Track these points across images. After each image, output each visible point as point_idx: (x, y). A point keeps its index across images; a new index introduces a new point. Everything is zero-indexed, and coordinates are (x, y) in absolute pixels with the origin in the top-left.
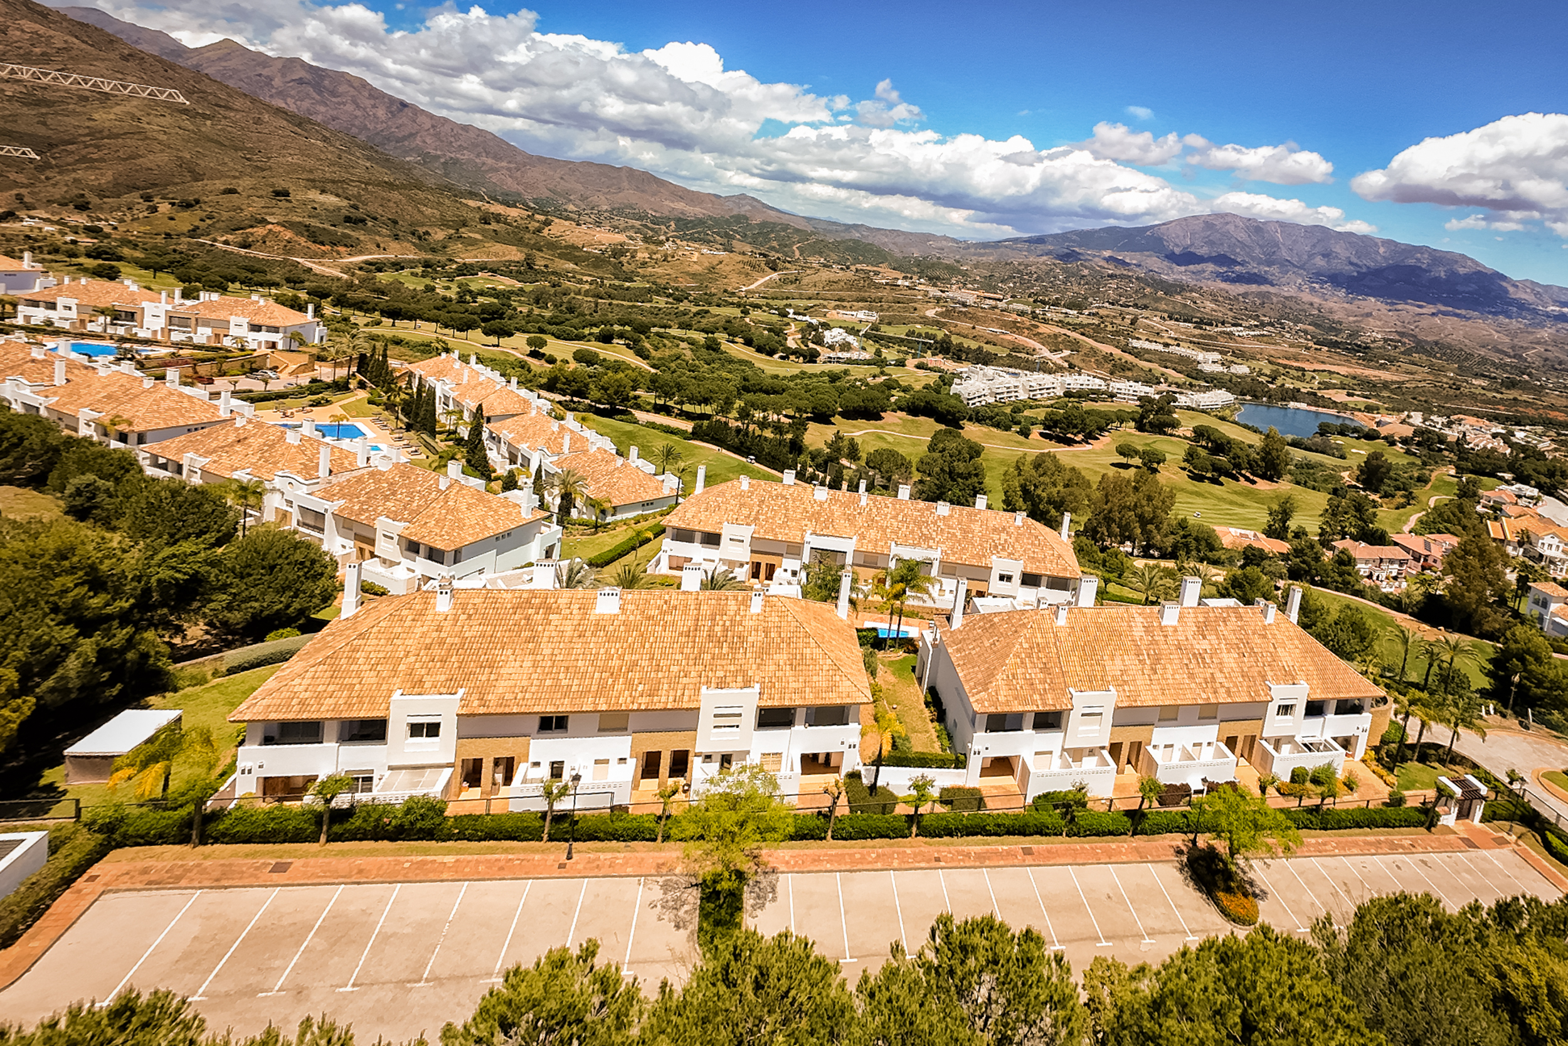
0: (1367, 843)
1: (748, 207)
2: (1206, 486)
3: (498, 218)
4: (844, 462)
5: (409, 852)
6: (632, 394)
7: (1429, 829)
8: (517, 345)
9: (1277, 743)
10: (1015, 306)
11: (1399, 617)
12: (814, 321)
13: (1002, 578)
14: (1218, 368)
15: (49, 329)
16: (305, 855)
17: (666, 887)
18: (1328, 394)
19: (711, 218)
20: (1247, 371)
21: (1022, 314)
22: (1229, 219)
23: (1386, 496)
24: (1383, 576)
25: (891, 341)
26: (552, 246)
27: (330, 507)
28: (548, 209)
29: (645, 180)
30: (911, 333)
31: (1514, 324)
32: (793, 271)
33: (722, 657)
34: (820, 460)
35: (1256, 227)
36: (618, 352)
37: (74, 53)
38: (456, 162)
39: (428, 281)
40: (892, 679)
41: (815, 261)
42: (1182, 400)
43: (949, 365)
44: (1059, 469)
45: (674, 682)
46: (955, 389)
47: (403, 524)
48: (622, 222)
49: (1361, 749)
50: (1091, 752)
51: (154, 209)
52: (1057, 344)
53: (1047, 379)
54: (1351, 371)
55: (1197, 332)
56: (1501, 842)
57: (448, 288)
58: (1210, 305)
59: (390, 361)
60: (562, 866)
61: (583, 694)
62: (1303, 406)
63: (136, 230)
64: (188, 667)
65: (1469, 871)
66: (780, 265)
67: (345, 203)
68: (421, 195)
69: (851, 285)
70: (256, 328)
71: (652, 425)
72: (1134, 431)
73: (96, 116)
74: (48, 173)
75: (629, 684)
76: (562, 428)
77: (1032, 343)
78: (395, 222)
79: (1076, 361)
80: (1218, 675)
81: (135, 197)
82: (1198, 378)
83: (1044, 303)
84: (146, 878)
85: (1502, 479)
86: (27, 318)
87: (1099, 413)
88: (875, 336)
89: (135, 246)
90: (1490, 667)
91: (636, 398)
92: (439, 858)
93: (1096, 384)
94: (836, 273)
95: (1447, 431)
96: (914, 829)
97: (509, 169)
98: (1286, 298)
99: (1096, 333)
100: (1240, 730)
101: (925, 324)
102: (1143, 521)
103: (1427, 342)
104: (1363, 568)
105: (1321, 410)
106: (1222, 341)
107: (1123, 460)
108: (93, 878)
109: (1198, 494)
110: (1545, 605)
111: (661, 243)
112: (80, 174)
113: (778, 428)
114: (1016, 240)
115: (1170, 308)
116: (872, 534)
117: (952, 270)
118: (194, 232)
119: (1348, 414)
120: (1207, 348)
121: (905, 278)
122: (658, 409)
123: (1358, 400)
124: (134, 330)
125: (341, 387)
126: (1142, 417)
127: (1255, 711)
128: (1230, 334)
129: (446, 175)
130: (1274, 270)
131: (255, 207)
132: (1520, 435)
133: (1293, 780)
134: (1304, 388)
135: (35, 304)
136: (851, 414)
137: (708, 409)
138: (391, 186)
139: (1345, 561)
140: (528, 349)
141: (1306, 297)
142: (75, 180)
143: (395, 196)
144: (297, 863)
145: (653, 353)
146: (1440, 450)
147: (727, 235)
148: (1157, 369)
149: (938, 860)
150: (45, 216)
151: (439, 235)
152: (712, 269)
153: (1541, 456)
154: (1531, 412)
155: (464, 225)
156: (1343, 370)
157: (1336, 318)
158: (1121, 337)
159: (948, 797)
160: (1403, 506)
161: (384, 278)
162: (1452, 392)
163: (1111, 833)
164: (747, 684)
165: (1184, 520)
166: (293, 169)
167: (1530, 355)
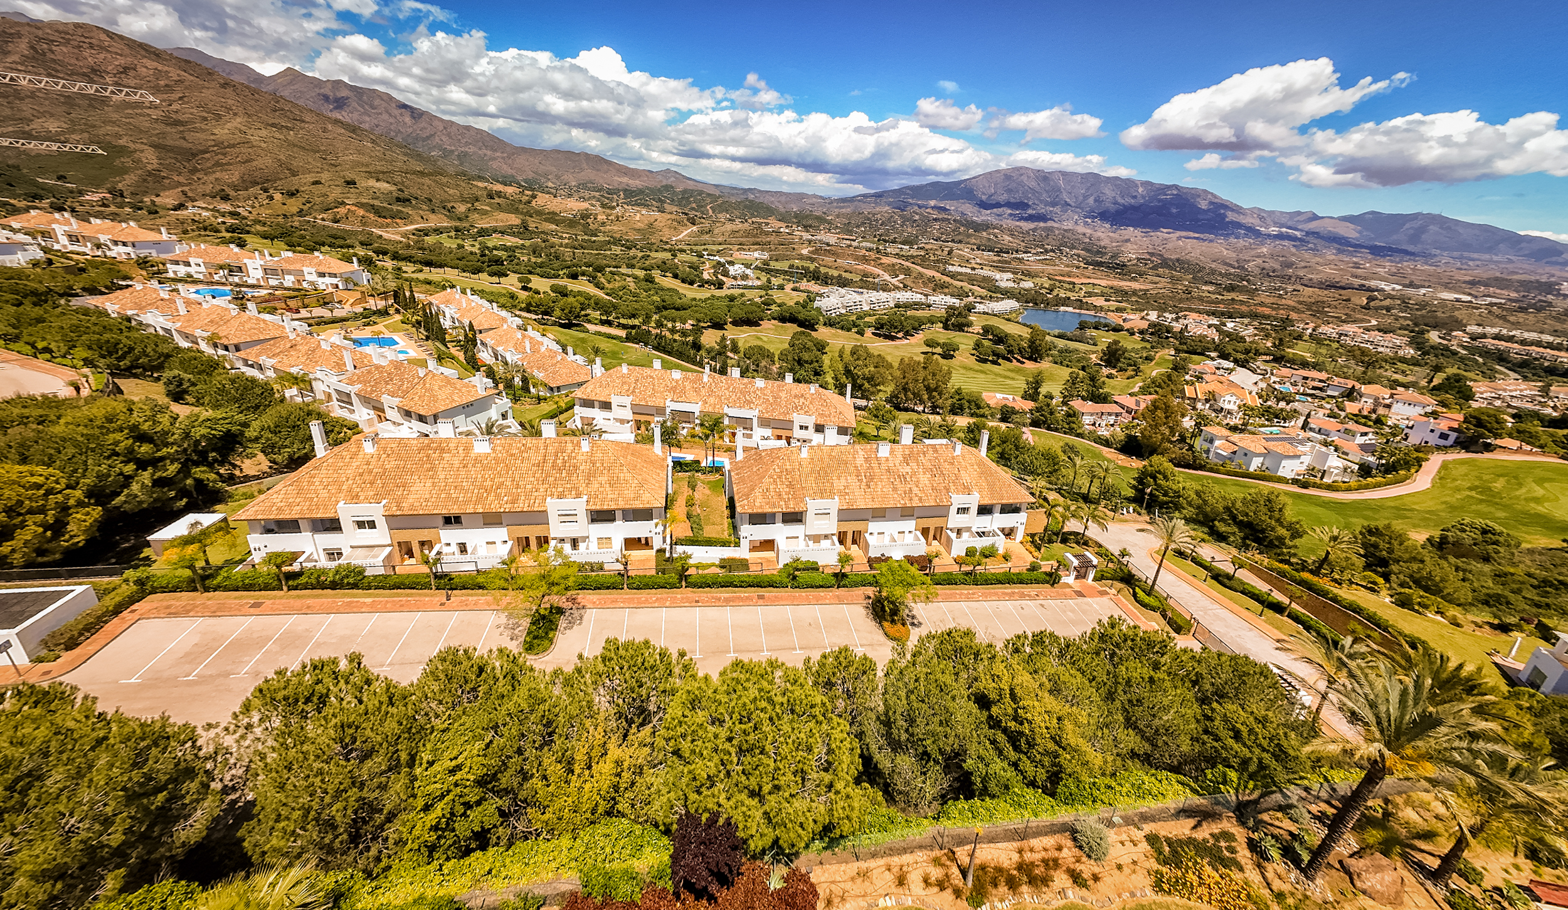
0: (1004, 593)
1: (673, 179)
2: (989, 366)
3: (499, 194)
4: (730, 354)
5: (342, 597)
6: (583, 313)
7: (1052, 585)
8: (511, 283)
9: (959, 532)
10: (864, 244)
11: (1105, 450)
12: (722, 260)
13: (801, 427)
14: (1011, 284)
15: (189, 279)
16: (275, 598)
17: (509, 617)
18: (1090, 300)
19: (648, 188)
20: (1032, 285)
21: (870, 250)
22: (1023, 171)
23: (1121, 370)
24: (1103, 424)
25: (777, 272)
26: (539, 213)
27: (352, 389)
28: (533, 186)
29: (597, 161)
30: (791, 266)
31: (1241, 243)
32: (707, 224)
33: (561, 479)
34: (713, 354)
35: (1043, 177)
36: (583, 286)
37: (186, 83)
38: (466, 154)
39: (459, 241)
40: (707, 492)
41: (722, 217)
42: (980, 308)
43: (814, 287)
44: (869, 355)
45: (528, 495)
46: (816, 304)
47: (398, 399)
48: (587, 194)
49: (1020, 535)
50: (826, 537)
51: (271, 198)
52: (894, 271)
53: (883, 295)
54: (1110, 283)
55: (996, 258)
56: (1103, 593)
57: (473, 246)
58: (1007, 238)
59: (416, 295)
60: (442, 604)
61: (466, 503)
62: (1070, 309)
63: (265, 213)
64: (241, 489)
65: (1073, 611)
66: (698, 220)
67: (394, 188)
68: (444, 180)
69: (747, 234)
70: (322, 275)
71: (599, 333)
72: (941, 330)
73: (216, 131)
74: (198, 175)
75: (498, 496)
76: (524, 336)
77: (877, 271)
78: (430, 201)
79: (909, 283)
80: (915, 489)
81: (256, 190)
82: (995, 291)
83: (885, 241)
84: (168, 611)
85: (1208, 356)
86: (175, 272)
87: (913, 318)
88: (765, 268)
89: (264, 224)
90: (1134, 482)
91: (586, 315)
92: (362, 600)
93: (918, 298)
94: (738, 225)
95: (1174, 324)
96: (684, 583)
97: (503, 158)
98: (1065, 231)
99: (923, 261)
100: (932, 524)
101: (801, 259)
102: (928, 389)
103: (1171, 259)
104: (1087, 420)
105: (1083, 312)
106: (1014, 264)
107: (930, 350)
108: (133, 611)
109: (982, 372)
110: (1211, 441)
111: (613, 208)
112: (218, 175)
113: (684, 333)
114: (865, 196)
115: (978, 242)
116: (712, 400)
117: (821, 220)
118: (301, 213)
119: (1103, 314)
120: (1002, 270)
121: (787, 227)
122: (603, 323)
123: (1113, 304)
124: (245, 279)
125: (384, 313)
126: (947, 320)
127: (941, 511)
128: (1021, 260)
129: (461, 164)
130: (1057, 209)
131: (335, 193)
132: (1230, 325)
133: (967, 555)
134: (1073, 296)
135: (177, 263)
136: (736, 323)
137: (636, 322)
138: (422, 174)
139: (1072, 415)
140: (520, 285)
141: (1081, 229)
142: (217, 179)
143: (427, 181)
144: (268, 602)
145: (607, 285)
146: (1167, 338)
147: (660, 200)
148: (967, 286)
149: (697, 602)
150: (204, 205)
151: (462, 208)
152: (651, 225)
153: (1242, 339)
154: (1244, 308)
155: (477, 200)
156: (1103, 283)
157: (1102, 244)
158: (940, 264)
159: (726, 564)
160: (1132, 377)
161: (430, 240)
162: (1184, 296)
163: (822, 587)
164: (578, 496)
165: (960, 389)
166: (356, 164)
167: (1250, 266)
